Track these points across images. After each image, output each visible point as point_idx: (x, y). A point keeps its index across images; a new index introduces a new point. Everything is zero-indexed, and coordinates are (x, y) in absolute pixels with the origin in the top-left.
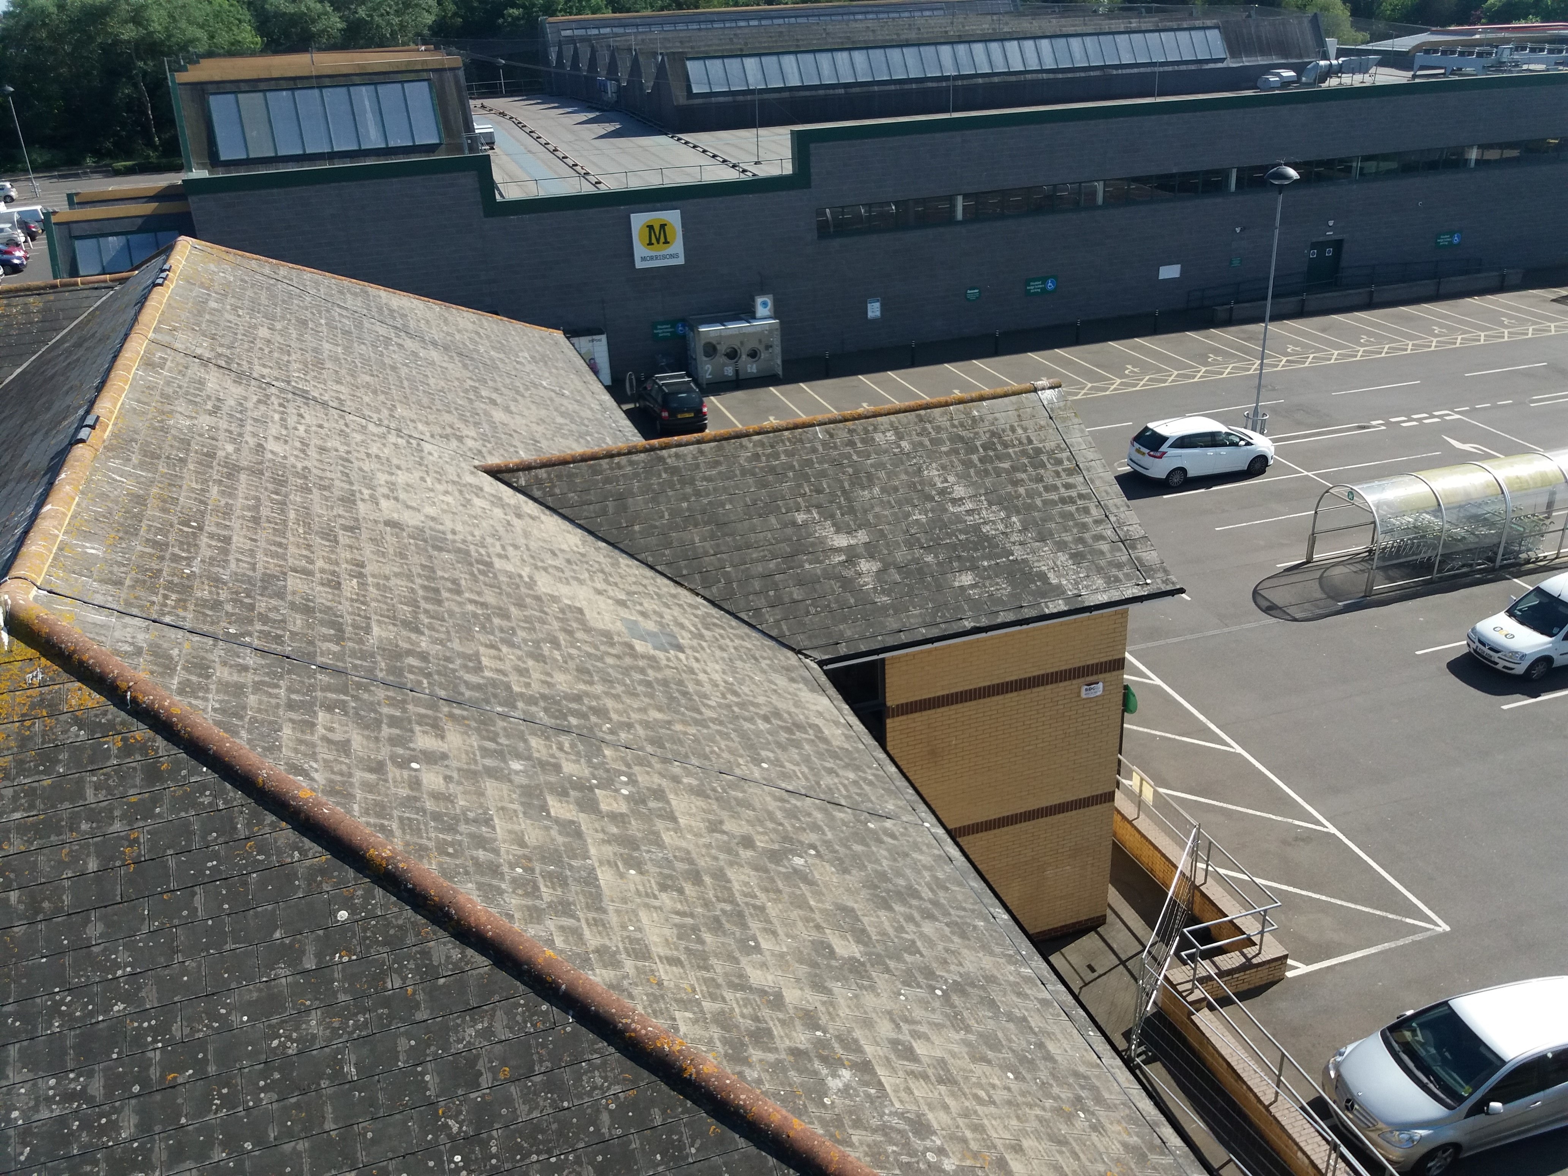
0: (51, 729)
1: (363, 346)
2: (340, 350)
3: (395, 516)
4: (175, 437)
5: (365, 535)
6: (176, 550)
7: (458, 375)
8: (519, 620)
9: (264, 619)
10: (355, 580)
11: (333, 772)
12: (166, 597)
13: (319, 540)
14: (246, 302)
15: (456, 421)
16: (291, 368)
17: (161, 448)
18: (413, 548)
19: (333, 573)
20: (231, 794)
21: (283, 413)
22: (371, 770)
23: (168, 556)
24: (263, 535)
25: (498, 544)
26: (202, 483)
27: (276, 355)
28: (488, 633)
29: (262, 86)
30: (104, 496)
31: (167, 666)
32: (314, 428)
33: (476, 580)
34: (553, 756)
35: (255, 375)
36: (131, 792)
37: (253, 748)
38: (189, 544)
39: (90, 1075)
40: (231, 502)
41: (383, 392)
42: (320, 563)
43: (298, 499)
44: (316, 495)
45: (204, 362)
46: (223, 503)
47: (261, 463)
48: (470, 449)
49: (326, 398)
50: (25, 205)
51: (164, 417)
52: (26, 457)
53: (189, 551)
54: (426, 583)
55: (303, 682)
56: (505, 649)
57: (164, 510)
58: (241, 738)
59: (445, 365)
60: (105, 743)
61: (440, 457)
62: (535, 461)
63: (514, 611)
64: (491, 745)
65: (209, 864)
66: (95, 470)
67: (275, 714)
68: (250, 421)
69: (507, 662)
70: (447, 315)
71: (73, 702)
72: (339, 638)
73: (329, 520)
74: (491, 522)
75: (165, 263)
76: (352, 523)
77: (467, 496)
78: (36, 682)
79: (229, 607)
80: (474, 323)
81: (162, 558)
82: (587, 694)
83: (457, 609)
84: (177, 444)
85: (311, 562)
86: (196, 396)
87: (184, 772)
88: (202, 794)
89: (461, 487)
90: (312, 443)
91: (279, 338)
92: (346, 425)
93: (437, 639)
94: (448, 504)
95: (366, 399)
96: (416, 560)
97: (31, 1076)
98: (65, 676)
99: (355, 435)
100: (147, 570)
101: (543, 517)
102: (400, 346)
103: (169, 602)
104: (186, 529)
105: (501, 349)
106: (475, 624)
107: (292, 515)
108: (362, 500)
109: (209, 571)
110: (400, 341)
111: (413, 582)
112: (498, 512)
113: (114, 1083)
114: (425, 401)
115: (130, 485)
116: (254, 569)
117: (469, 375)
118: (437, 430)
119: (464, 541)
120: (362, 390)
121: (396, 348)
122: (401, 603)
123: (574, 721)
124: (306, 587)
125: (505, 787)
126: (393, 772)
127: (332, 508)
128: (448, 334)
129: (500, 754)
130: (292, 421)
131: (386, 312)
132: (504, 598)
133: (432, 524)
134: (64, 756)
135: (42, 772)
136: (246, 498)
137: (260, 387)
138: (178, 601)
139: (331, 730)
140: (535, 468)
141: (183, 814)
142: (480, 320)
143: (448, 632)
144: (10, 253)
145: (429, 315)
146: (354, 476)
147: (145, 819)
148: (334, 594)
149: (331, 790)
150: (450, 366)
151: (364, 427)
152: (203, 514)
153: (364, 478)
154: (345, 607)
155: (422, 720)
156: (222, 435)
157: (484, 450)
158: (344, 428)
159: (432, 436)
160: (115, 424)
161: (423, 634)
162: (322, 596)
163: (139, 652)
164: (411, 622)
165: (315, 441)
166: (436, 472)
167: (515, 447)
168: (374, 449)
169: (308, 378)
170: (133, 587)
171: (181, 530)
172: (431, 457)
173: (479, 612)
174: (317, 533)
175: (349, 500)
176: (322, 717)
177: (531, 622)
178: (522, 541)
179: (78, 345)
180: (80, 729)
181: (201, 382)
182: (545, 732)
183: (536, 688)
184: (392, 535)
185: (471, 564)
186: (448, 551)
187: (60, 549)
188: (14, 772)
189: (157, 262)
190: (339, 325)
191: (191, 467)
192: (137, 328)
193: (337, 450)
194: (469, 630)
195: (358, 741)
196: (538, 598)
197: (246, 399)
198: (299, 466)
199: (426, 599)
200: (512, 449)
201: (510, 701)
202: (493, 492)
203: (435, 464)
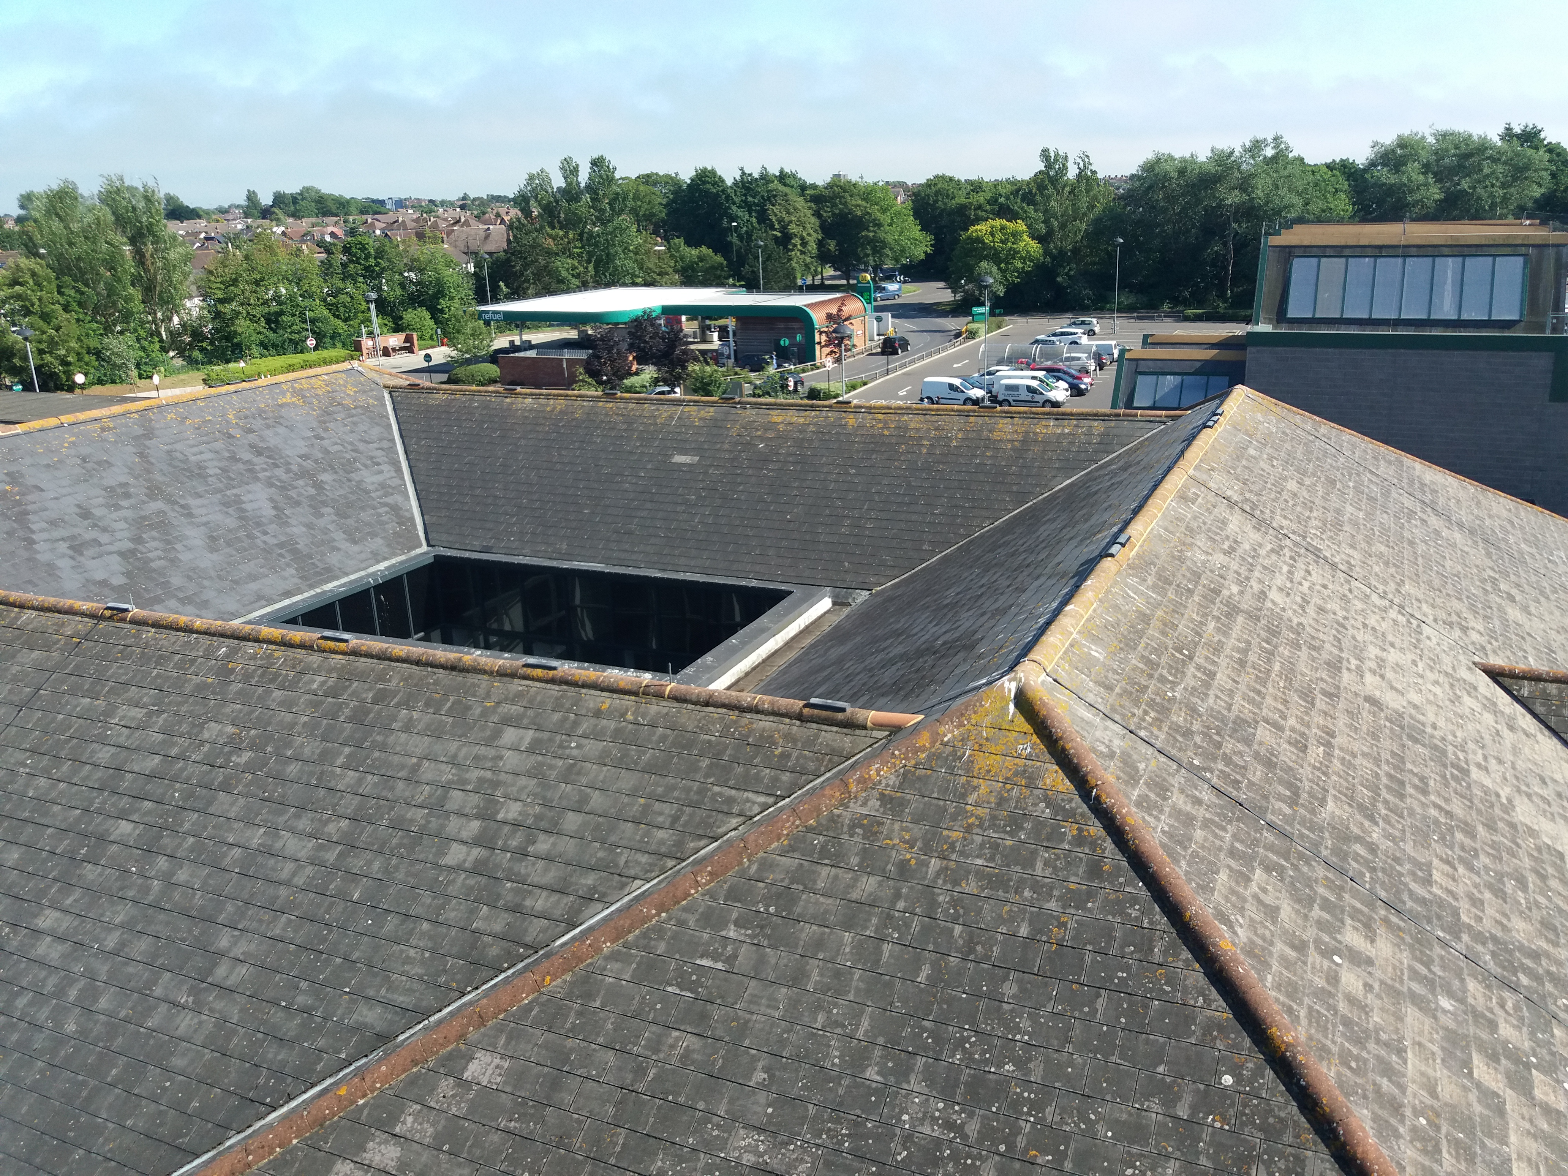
0: (1025, 798)
1: (1385, 516)
2: (1361, 515)
3: (1378, 694)
4: (1188, 568)
5: (1342, 705)
6: (1165, 672)
7: (1478, 562)
8: (1485, 843)
9: (1227, 760)
10: (1322, 748)
11: (1256, 934)
12: (1146, 713)
13: (1296, 698)
14: (1282, 454)
15: (1464, 610)
16: (1310, 525)
17: (1174, 576)
18: (1388, 731)
19: (1303, 734)
20: (1158, 917)
21: (1292, 566)
22: (1293, 947)
23: (1156, 676)
24: (1246, 679)
25: (1480, 752)
26: (1202, 616)
27: (1299, 509)
28: (1447, 846)
29: (1347, 252)
30: (1116, 608)
31: (1133, 778)
32: (1318, 587)
33: (1447, 785)
34: (1491, 1010)
35: (1275, 525)
36: (1072, 879)
37: (1190, 881)
38: (1177, 670)
39: (971, 1115)
40: (1223, 640)
41: (1394, 565)
42: (1292, 722)
43: (1286, 653)
44: (1304, 653)
45: (1231, 504)
46: (1216, 639)
47: (1260, 609)
48: (1473, 643)
49: (1336, 560)
50: (1103, 339)
51: (1184, 548)
52: (1059, 558)
53: (1175, 676)
54: (1392, 772)
55: (1249, 834)
56: (1461, 870)
57: (1164, 633)
58: (1180, 867)
59: (1466, 549)
60: (1064, 827)
61: (1438, 644)
62: (1548, 673)
63: (1481, 829)
64: (1423, 971)
65: (1120, 974)
66: (1116, 583)
67: (1216, 856)
68: (1259, 568)
69: (1461, 885)
70: (1481, 497)
71: (1048, 781)
72: (1293, 802)
73: (1311, 681)
74: (1478, 726)
75: (1217, 408)
76: (1332, 690)
77: (1458, 692)
78: (1024, 753)
79: (1198, 739)
80: (1510, 510)
81: (1151, 676)
82: (1548, 955)
83: (1419, 810)
84: (1188, 575)
85: (1285, 718)
86: (1217, 534)
87: (1122, 880)
88: (1132, 906)
89: (1454, 681)
90: (1313, 601)
91: (1305, 494)
92: (1350, 591)
93: (1390, 834)
94: (1435, 694)
95: (1376, 569)
96: (1387, 745)
97: (926, 1091)
98: (1048, 757)
99: (1356, 602)
100: (1135, 683)
101: (1540, 737)
102: (1424, 521)
103: (1147, 718)
104: (1177, 655)
105: (1535, 543)
106: (1434, 832)
107: (1277, 667)
108: (1348, 669)
109: (1189, 700)
110: (1425, 517)
111: (1379, 766)
112: (1488, 718)
113: (986, 1133)
114: (1437, 582)
115: (1140, 603)
116: (1229, 710)
117: (1491, 564)
118: (1443, 615)
119: (1443, 739)
120: (1374, 559)
121: (1418, 523)
122: (1362, 785)
123: (1524, 980)
124: (1273, 740)
125: (1428, 1022)
126: (1313, 957)
127: (1317, 669)
128: (1478, 517)
129: (1430, 984)
130: (1298, 575)
131: (1417, 485)
132: (1474, 813)
133: (1413, 712)
134: (1028, 825)
135: (1006, 832)
136: (1238, 640)
137: (1276, 537)
138: (1155, 719)
139: (1264, 891)
140: (1545, 681)
141: (1110, 918)
142: (1517, 508)
143: (1404, 831)
144: (1080, 378)
145: (1461, 494)
146: (1346, 643)
147: (1077, 908)
148: (1298, 756)
149: (1250, 952)
150: (1472, 551)
151: (1368, 597)
152: (1196, 645)
153: (1355, 647)
154: (1305, 772)
155: (1355, 914)
156: (1231, 576)
157: (1488, 647)
158: (1347, 593)
159: (1435, 620)
160: (1142, 546)
161: (1377, 824)
162: (1287, 754)
163: (1112, 755)
164: (1367, 808)
165: (1316, 600)
166: (1431, 659)
167: (1525, 651)
168: (1372, 621)
169: (1324, 537)
170: (1120, 695)
171: (1173, 655)
172: (1428, 642)
173: (1443, 820)
174: (1296, 691)
175: (1335, 666)
176: (1259, 874)
177: (1498, 850)
178: (1508, 757)
179: (1124, 469)
180: (1047, 807)
181: (1224, 523)
182: (1487, 979)
183: (1487, 925)
184: (1369, 712)
185: (1445, 766)
186: (1424, 745)
187: (1072, 645)
188: (987, 824)
189: (1211, 406)
190: (1366, 490)
191: (1196, 598)
192: (1181, 463)
193: (1335, 614)
194: (1427, 836)
195: (1287, 911)
196: (1513, 826)
197: (1260, 545)
198: (1295, 620)
199: (1387, 787)
200: (1520, 654)
201: (1456, 928)
202: (1489, 695)
203: (1431, 650)
